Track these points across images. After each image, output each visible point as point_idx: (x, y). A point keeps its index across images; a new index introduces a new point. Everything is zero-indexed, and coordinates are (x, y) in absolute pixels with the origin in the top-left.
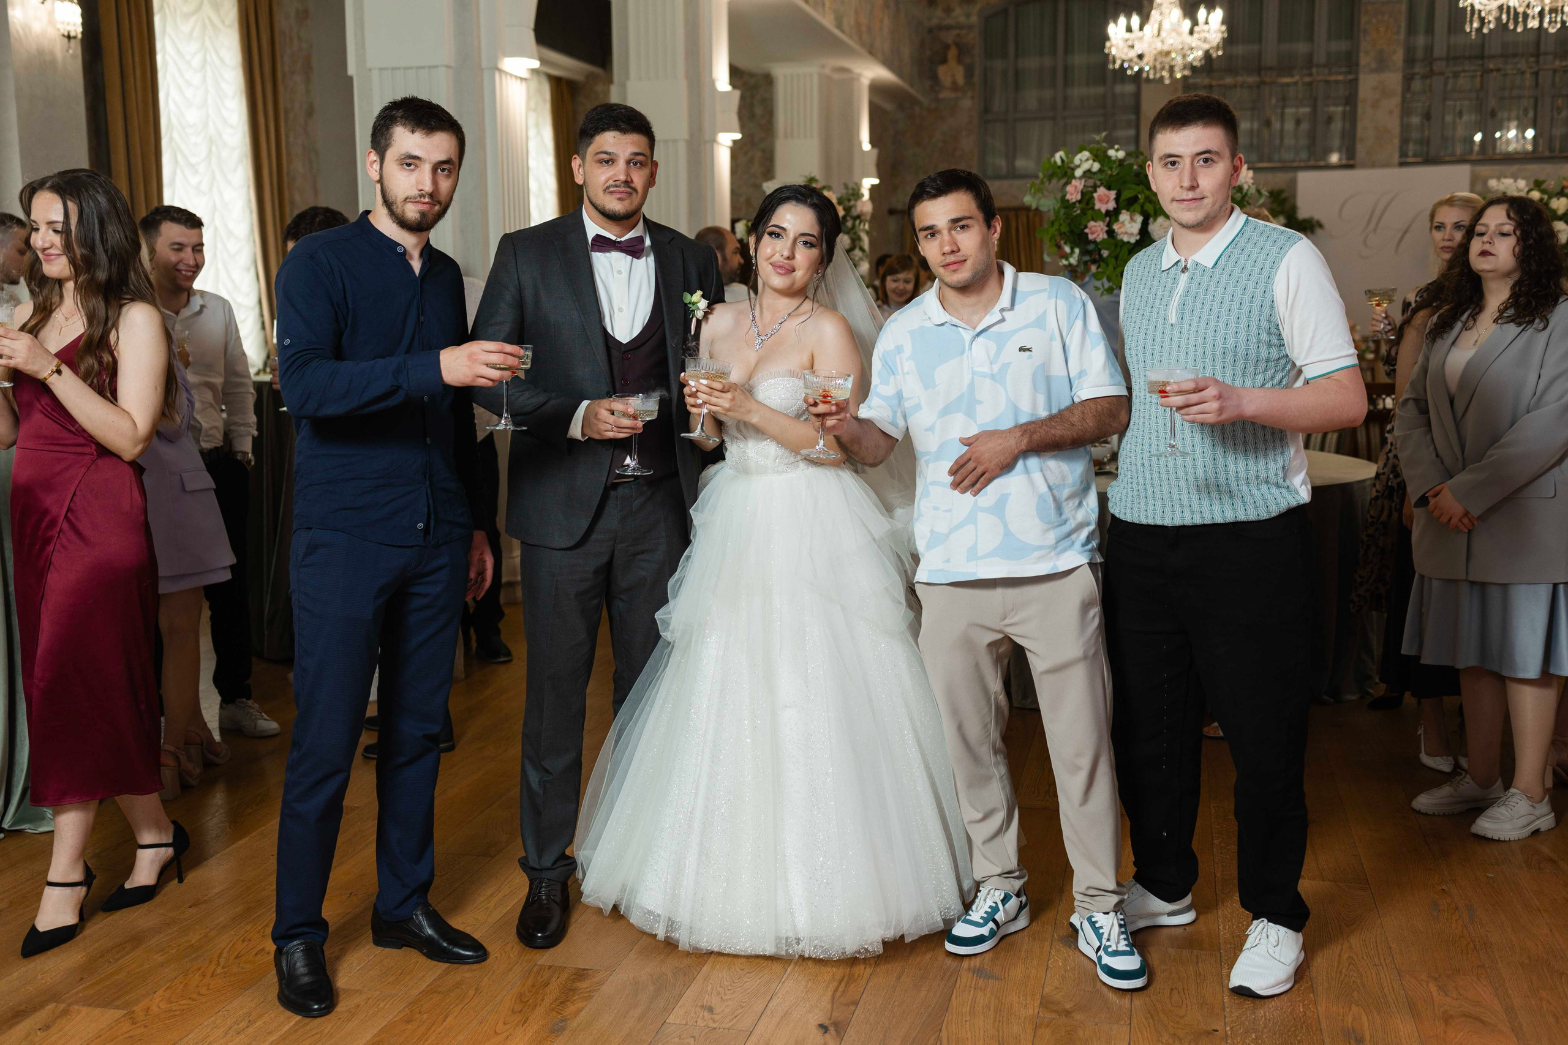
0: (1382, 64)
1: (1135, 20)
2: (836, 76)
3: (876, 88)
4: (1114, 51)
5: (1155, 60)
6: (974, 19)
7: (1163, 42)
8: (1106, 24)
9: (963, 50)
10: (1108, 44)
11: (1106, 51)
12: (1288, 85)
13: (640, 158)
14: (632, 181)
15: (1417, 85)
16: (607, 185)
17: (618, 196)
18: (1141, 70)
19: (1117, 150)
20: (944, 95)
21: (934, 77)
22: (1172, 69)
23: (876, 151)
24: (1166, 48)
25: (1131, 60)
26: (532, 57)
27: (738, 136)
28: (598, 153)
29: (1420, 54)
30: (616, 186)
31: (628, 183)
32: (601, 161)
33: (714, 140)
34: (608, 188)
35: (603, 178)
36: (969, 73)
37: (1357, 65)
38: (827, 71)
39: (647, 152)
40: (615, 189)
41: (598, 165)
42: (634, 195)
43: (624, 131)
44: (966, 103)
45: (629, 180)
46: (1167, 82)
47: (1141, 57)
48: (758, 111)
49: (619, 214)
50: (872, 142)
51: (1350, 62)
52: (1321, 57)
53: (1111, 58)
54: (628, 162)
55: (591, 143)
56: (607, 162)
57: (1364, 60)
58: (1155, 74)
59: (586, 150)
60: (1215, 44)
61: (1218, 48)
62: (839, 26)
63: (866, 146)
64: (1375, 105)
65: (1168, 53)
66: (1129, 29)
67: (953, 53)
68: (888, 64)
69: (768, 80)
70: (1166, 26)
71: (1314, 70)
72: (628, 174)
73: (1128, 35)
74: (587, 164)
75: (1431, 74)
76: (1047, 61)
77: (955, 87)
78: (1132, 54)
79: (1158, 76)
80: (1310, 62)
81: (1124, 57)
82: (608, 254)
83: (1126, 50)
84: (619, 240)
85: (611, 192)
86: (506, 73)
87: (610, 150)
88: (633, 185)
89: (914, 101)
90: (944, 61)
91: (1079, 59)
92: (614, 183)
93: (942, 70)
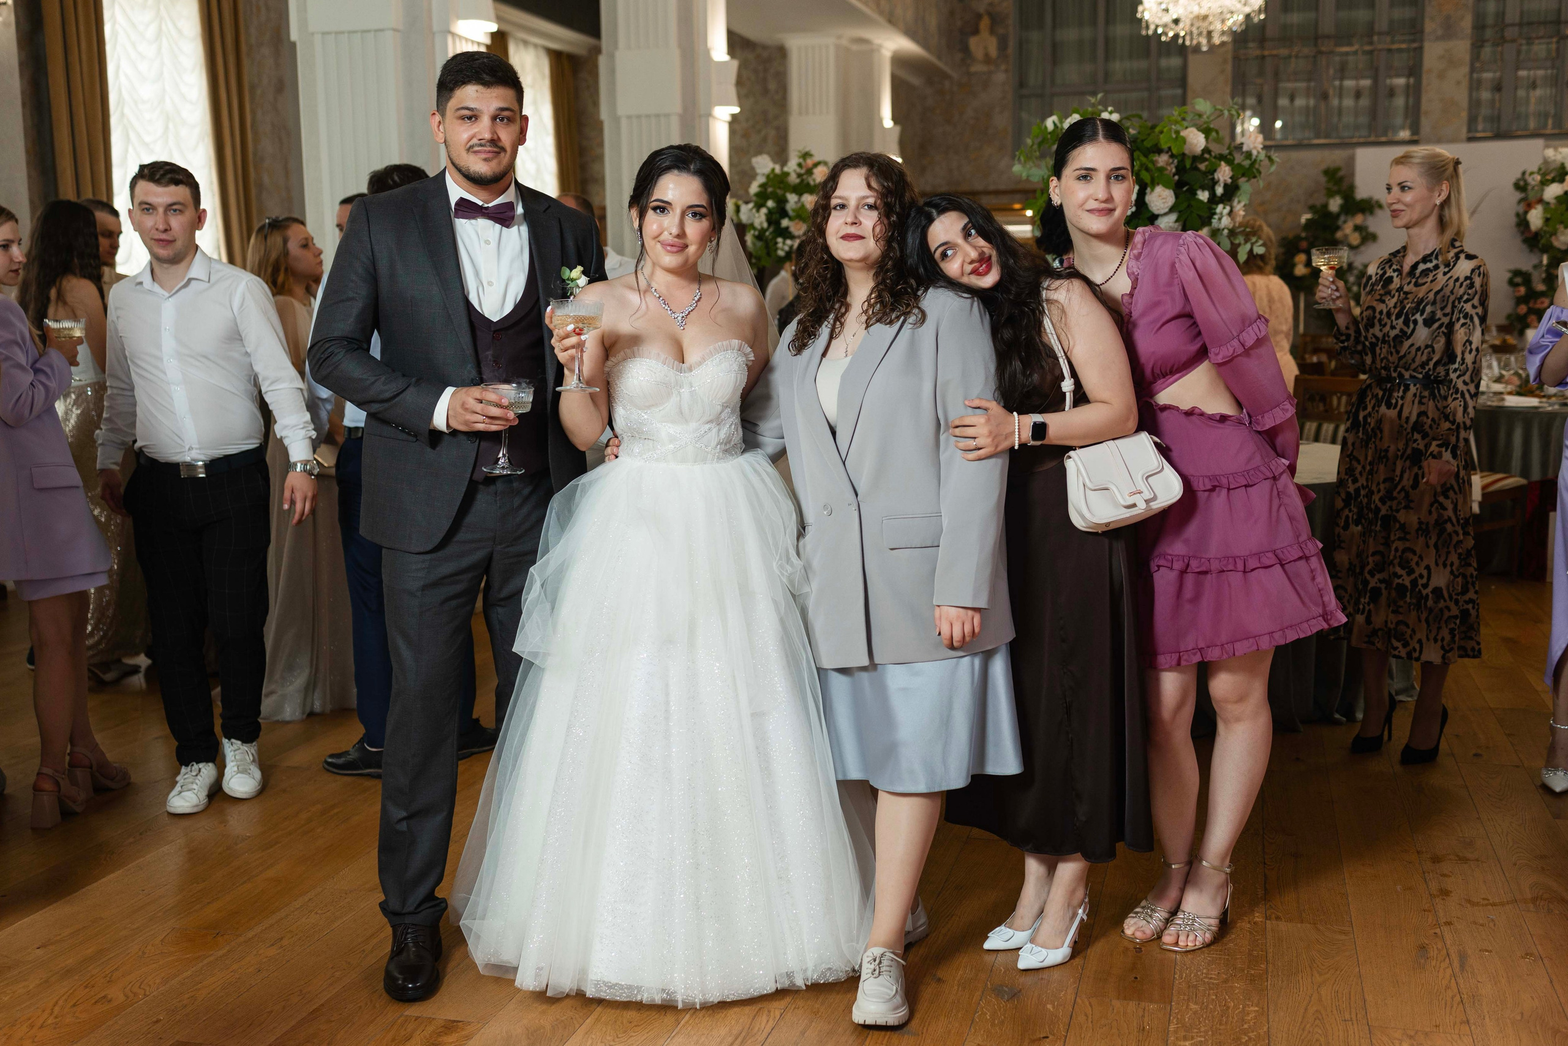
0: (1449, 31)
2: (855, 47)
3: (900, 61)
4: (1147, 16)
5: (1192, 25)
7: (1198, 5)
9: (996, 20)
10: (1140, 8)
11: (1139, 15)
12: (1347, 54)
13: (506, 113)
14: (499, 138)
15: (1487, 51)
16: (471, 143)
17: (484, 156)
18: (1176, 36)
20: (977, 68)
21: (966, 50)
22: (1209, 34)
23: (898, 129)
24: (1203, 12)
25: (1165, 26)
26: (489, 20)
27: (736, 110)
28: (459, 109)
29: (1490, 21)
30: (481, 145)
31: (494, 142)
32: (462, 118)
33: (709, 115)
34: (472, 147)
35: (465, 136)
36: (1003, 45)
37: (1422, 32)
38: (844, 42)
39: (515, 106)
40: (480, 148)
41: (460, 121)
42: (502, 154)
43: (487, 84)
44: (1000, 77)
45: (495, 137)
47: (1176, 21)
48: (772, 86)
49: (486, 177)
50: (895, 118)
51: (1415, 30)
52: (1382, 24)
53: (1144, 25)
54: (494, 118)
55: (451, 97)
56: (470, 118)
57: (1429, 26)
58: (1192, 39)
59: (446, 105)
60: (1256, 7)
61: (1260, 11)
63: (888, 123)
64: (1441, 76)
65: (1205, 17)
67: (985, 23)
68: (911, 34)
69: (782, 52)
71: (1375, 38)
72: (494, 132)
74: (447, 120)
75: (1501, 40)
76: (1087, 33)
77: (987, 60)
78: (1167, 19)
79: (1195, 42)
80: (1370, 31)
81: (1158, 22)
82: (473, 221)
83: (1160, 14)
84: (486, 205)
85: (476, 152)
86: (462, 38)
87: (472, 106)
88: (500, 144)
89: (945, 76)
90: (976, 32)
91: (1121, 30)
92: (479, 142)
93: (973, 42)
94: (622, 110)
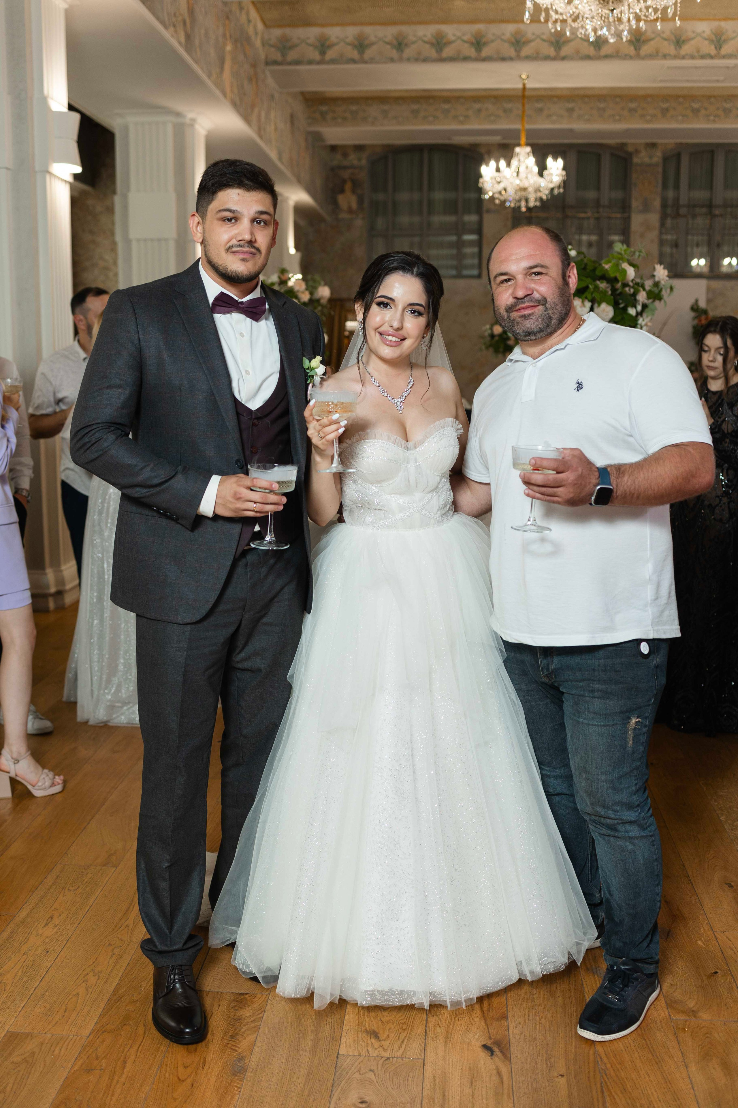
0: (646, 208)
1: (502, 163)
3: (300, 210)
4: (486, 186)
5: (515, 193)
6: (364, 162)
7: (521, 180)
8: (480, 166)
9: (356, 184)
10: (481, 180)
11: (480, 185)
12: (583, 218)
13: (265, 217)
14: (255, 241)
15: (669, 222)
16: (230, 244)
17: (242, 256)
18: (506, 200)
20: (343, 216)
21: (335, 203)
22: (527, 200)
23: (299, 255)
24: (523, 185)
25: (498, 192)
26: (74, 163)
28: (220, 211)
29: (670, 202)
30: (240, 246)
31: (251, 243)
32: (224, 219)
34: (231, 247)
35: (225, 237)
36: (361, 201)
37: (630, 207)
39: (271, 210)
40: (239, 249)
41: (221, 222)
42: (258, 256)
43: (248, 188)
44: (359, 222)
45: (253, 240)
46: (524, 209)
47: (506, 190)
49: (242, 277)
50: (297, 247)
51: (625, 207)
52: (605, 201)
53: (484, 191)
54: (253, 221)
55: (212, 200)
56: (230, 220)
57: (635, 204)
58: (515, 203)
59: (207, 208)
60: (557, 184)
61: (559, 187)
62: (280, 159)
63: (292, 251)
64: (642, 236)
65: (525, 189)
66: (498, 170)
67: (348, 186)
68: (309, 190)
70: (522, 169)
71: (601, 210)
72: (252, 234)
73: (497, 174)
74: (208, 222)
76: (416, 196)
77: (350, 211)
78: (500, 188)
79: (517, 205)
80: (597, 204)
81: (494, 190)
82: (228, 315)
83: (495, 185)
84: (240, 301)
85: (234, 252)
87: (234, 208)
88: (256, 245)
89: (322, 220)
90: (342, 191)
91: (440, 195)
92: (238, 243)
93: (341, 198)
94: (135, 232)
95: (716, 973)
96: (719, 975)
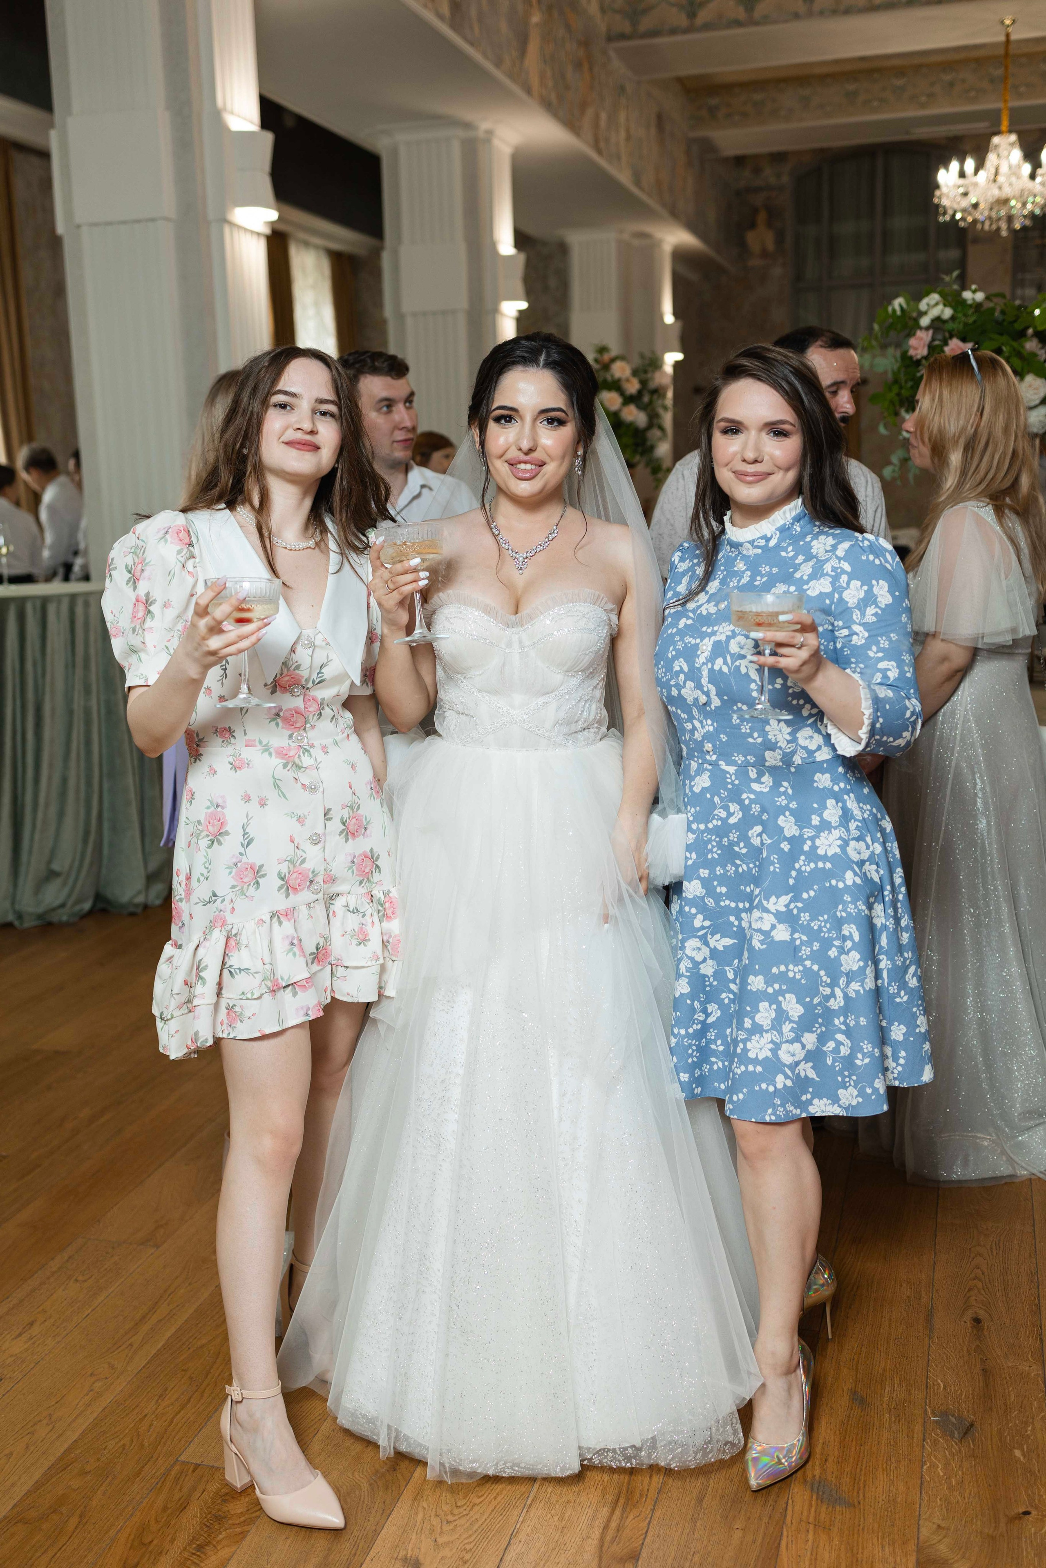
1: (970, 164)
2: (636, 242)
3: (680, 256)
4: (945, 202)
5: (991, 209)
6: (785, 179)
7: (1000, 188)
8: (937, 170)
9: (773, 214)
10: (937, 193)
11: (936, 201)
18: (975, 221)
19: (974, 292)
20: (755, 262)
21: (742, 244)
22: (1010, 219)
23: (679, 324)
24: (1004, 196)
25: (964, 211)
26: (267, 206)
27: (524, 305)
33: (496, 310)
36: (780, 239)
38: (626, 236)
44: (777, 271)
46: (1004, 233)
47: (975, 206)
48: (553, 282)
50: (675, 314)
53: (941, 210)
58: (991, 225)
62: (638, 183)
63: (669, 318)
65: (1006, 201)
66: (962, 175)
67: (762, 217)
68: (691, 227)
69: (563, 249)
70: (1004, 169)
73: (961, 181)
76: (865, 226)
77: (764, 254)
78: (965, 203)
79: (994, 227)
81: (956, 206)
83: (959, 199)
86: (239, 227)
89: (722, 270)
90: (753, 225)
91: (900, 223)
93: (750, 236)
94: (407, 307)
95: (1027, 1513)
96: (1030, 1518)
